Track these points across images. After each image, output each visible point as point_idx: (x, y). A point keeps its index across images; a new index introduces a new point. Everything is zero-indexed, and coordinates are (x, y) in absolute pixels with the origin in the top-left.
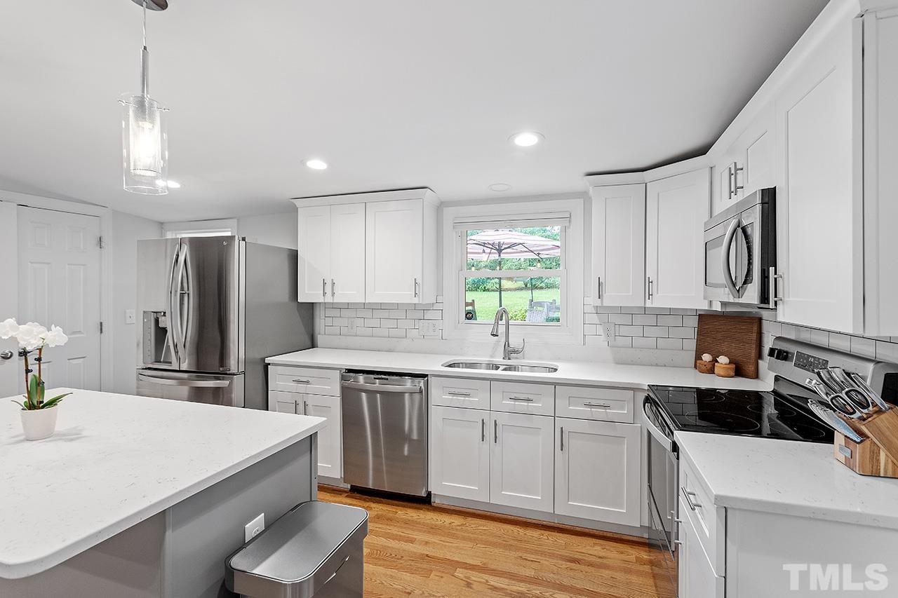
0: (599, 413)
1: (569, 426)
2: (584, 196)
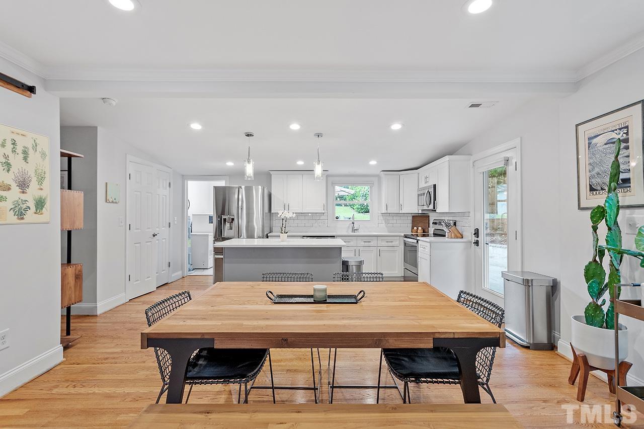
0: (390, 244)
1: (382, 249)
2: (378, 176)
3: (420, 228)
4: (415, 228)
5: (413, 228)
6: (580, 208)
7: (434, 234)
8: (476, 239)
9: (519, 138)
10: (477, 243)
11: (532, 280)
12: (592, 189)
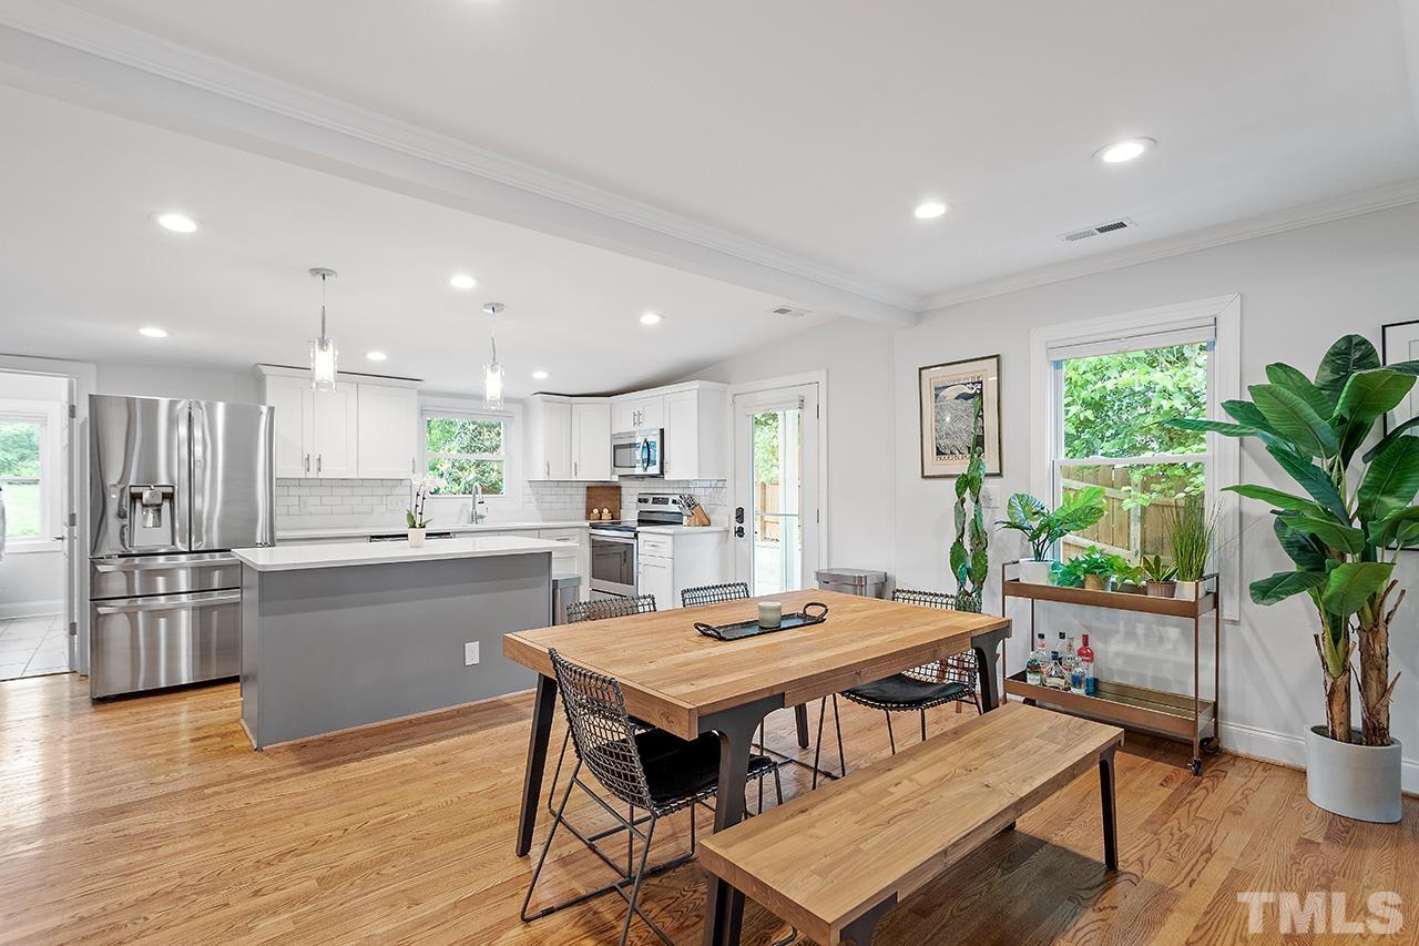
2: (522, 402)
3: (606, 511)
4: (596, 511)
5: (589, 512)
6: (923, 477)
7: (639, 521)
8: (738, 525)
9: (825, 371)
10: (740, 532)
11: (866, 577)
12: (939, 453)
